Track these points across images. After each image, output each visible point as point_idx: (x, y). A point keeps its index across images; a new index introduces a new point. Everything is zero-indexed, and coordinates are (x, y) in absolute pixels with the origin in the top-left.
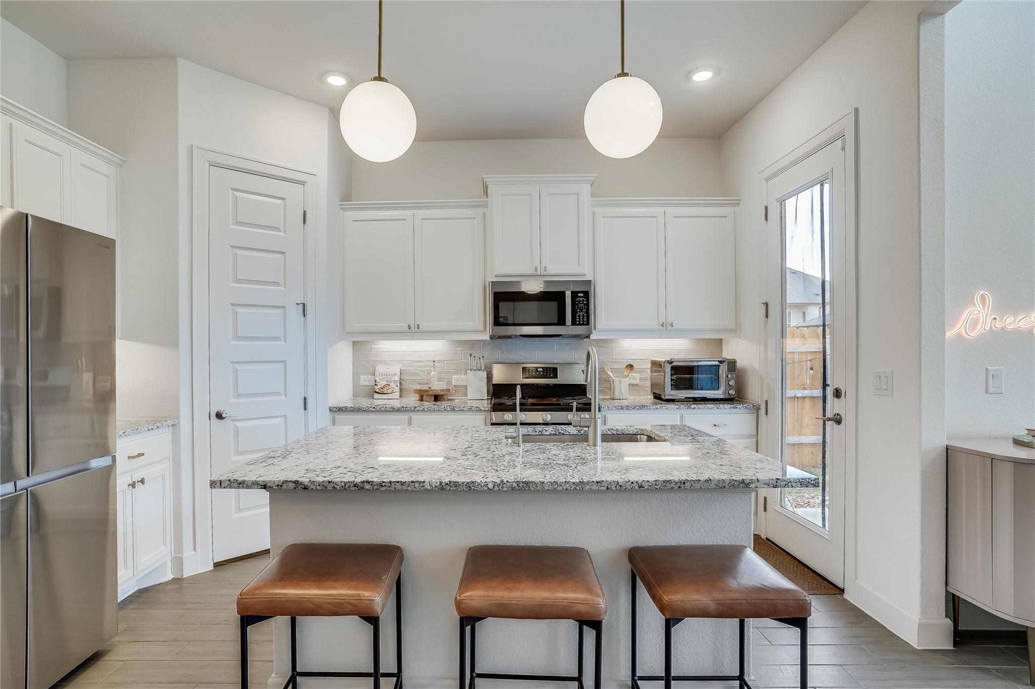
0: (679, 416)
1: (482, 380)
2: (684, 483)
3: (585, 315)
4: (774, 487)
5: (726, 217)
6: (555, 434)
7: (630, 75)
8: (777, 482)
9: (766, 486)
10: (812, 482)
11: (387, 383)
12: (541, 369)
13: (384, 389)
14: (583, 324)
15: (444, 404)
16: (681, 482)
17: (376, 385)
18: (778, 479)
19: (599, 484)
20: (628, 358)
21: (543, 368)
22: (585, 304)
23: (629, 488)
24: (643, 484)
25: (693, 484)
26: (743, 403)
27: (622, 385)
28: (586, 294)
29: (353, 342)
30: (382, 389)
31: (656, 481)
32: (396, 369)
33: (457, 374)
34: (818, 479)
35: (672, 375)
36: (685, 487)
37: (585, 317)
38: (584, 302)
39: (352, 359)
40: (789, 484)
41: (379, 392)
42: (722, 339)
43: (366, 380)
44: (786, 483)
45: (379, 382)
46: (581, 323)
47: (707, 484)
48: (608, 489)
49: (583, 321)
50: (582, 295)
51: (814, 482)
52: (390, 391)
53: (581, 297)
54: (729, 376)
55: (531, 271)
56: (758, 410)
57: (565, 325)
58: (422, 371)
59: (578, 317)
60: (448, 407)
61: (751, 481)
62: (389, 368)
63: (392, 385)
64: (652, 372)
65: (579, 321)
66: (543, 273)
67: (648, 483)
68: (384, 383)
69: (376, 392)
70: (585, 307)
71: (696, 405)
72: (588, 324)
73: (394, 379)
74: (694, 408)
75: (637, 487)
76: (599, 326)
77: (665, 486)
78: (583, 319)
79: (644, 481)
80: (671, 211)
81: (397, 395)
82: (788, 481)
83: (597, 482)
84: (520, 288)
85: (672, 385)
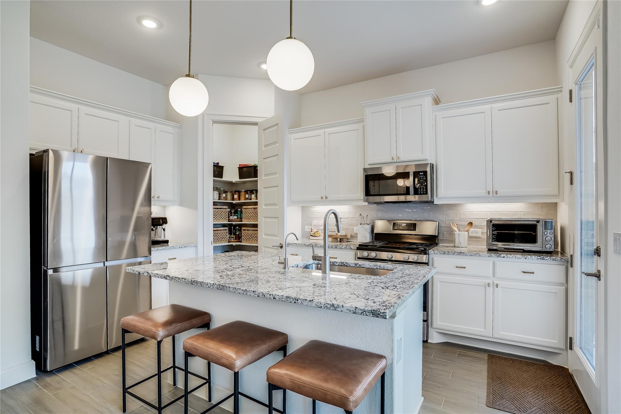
0: (491, 262)
1: (368, 231)
2: (297, 300)
3: (425, 187)
4: (353, 313)
5: (548, 103)
7: (293, 38)
8: (355, 310)
9: (348, 311)
10: (381, 314)
11: (317, 230)
12: (405, 224)
13: (315, 234)
14: (423, 194)
15: (344, 244)
16: (296, 299)
17: (312, 231)
18: (356, 308)
19: (254, 293)
20: (471, 218)
21: (407, 223)
22: (424, 180)
23: (269, 298)
24: (276, 296)
25: (303, 302)
27: (461, 237)
28: (426, 173)
29: (302, 206)
31: (282, 296)
33: (355, 226)
34: (386, 313)
35: (493, 231)
36: (298, 303)
37: (425, 189)
38: (424, 179)
39: (301, 216)
40: (364, 313)
41: (313, 235)
42: (557, 203)
43: (307, 229)
44: (362, 311)
45: (313, 230)
46: (422, 193)
47: (311, 303)
48: (258, 296)
49: (423, 192)
51: (383, 315)
52: (318, 235)
53: (421, 175)
54: (546, 233)
55: (390, 160)
57: (410, 195)
59: (419, 189)
61: (338, 306)
62: (319, 222)
63: (320, 232)
65: (420, 192)
66: (398, 161)
67: (278, 297)
68: (315, 230)
69: (311, 235)
70: (424, 182)
71: (505, 255)
72: (426, 193)
73: (321, 228)
74: (504, 257)
75: (272, 298)
76: (440, 195)
77: (287, 300)
78: (423, 190)
79: (276, 295)
80: (498, 106)
81: (322, 237)
82: (364, 310)
83: (253, 291)
84: (381, 171)
85: (493, 238)
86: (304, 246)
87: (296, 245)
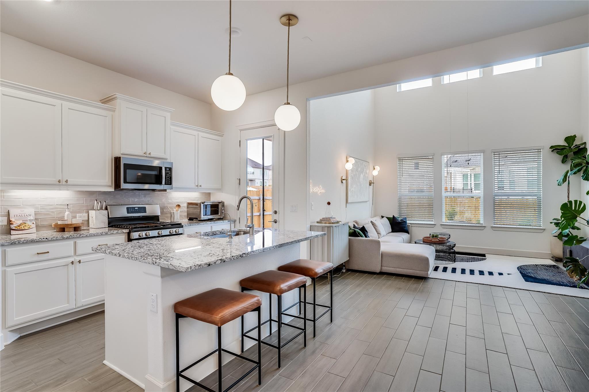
1: (105, 216)
3: (170, 179)
6: (213, 235)
11: (23, 222)
12: (137, 208)
17: (11, 224)
20: (177, 201)
26: (225, 220)
28: (170, 169)
30: (19, 226)
32: (30, 211)
33: (79, 212)
38: (170, 173)
41: (16, 229)
45: (14, 222)
46: (168, 183)
50: (168, 169)
52: (26, 228)
53: (168, 170)
54: (222, 209)
55: (141, 154)
56: (235, 222)
57: (162, 185)
58: (52, 212)
59: (167, 181)
60: (104, 233)
62: (23, 211)
63: (28, 223)
64: (187, 208)
66: (148, 155)
68: (19, 222)
69: (12, 229)
70: (170, 176)
72: (171, 184)
73: (29, 219)
78: (169, 181)
80: (201, 134)
81: (34, 230)
86: (61, 239)
87: (46, 240)
